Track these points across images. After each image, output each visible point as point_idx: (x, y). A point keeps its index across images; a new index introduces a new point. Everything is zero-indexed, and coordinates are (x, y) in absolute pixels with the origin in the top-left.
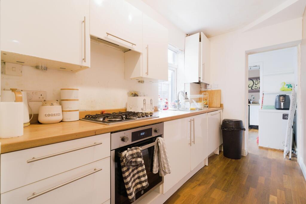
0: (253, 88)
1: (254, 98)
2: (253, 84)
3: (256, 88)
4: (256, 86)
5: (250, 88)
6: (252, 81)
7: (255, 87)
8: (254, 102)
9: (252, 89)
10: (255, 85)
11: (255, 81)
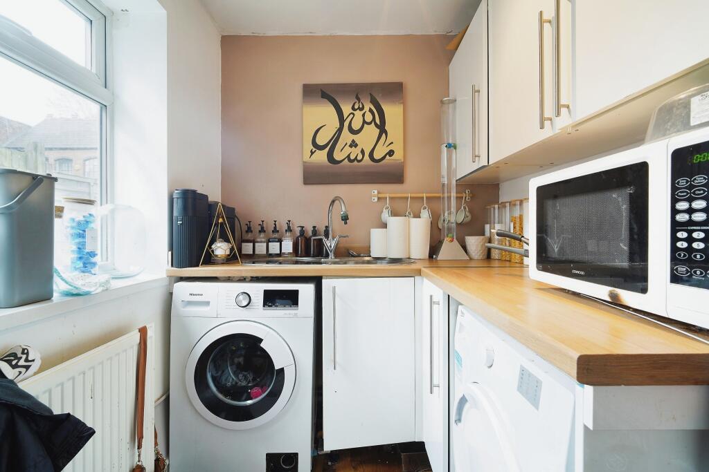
0: (338, 156)
1: (345, 219)
2: (340, 130)
3: (355, 153)
4: (354, 144)
5: (321, 156)
6: (331, 110)
7: (348, 150)
8: (345, 243)
9: (330, 156)
10: (346, 137)
11: (346, 110)
